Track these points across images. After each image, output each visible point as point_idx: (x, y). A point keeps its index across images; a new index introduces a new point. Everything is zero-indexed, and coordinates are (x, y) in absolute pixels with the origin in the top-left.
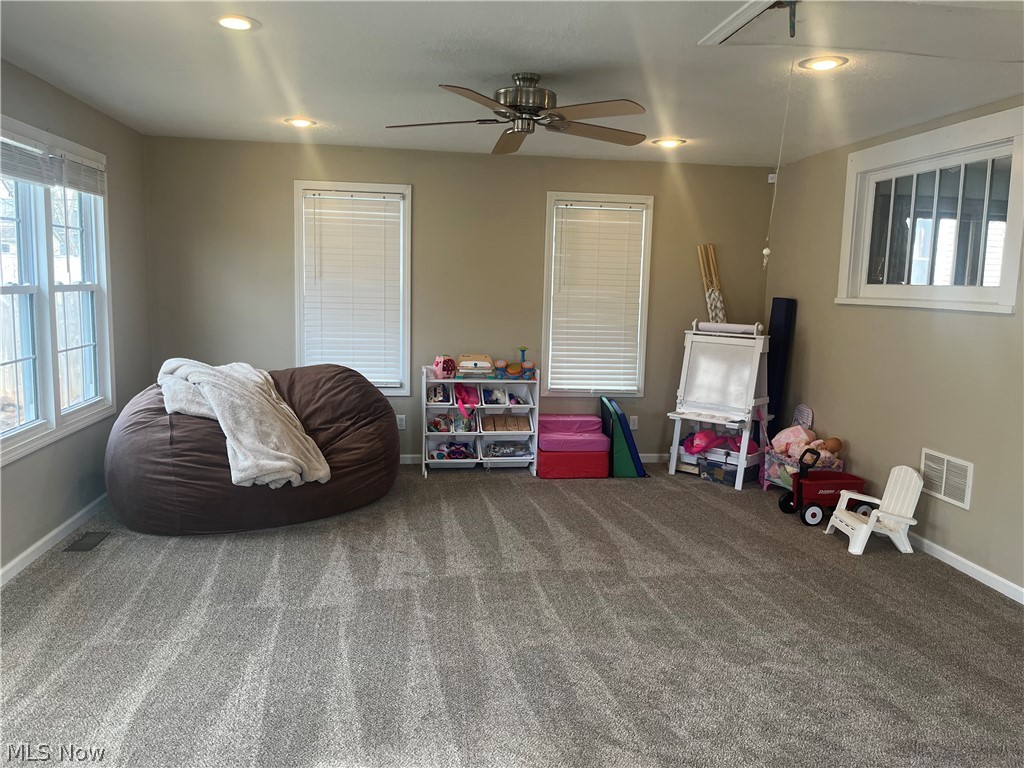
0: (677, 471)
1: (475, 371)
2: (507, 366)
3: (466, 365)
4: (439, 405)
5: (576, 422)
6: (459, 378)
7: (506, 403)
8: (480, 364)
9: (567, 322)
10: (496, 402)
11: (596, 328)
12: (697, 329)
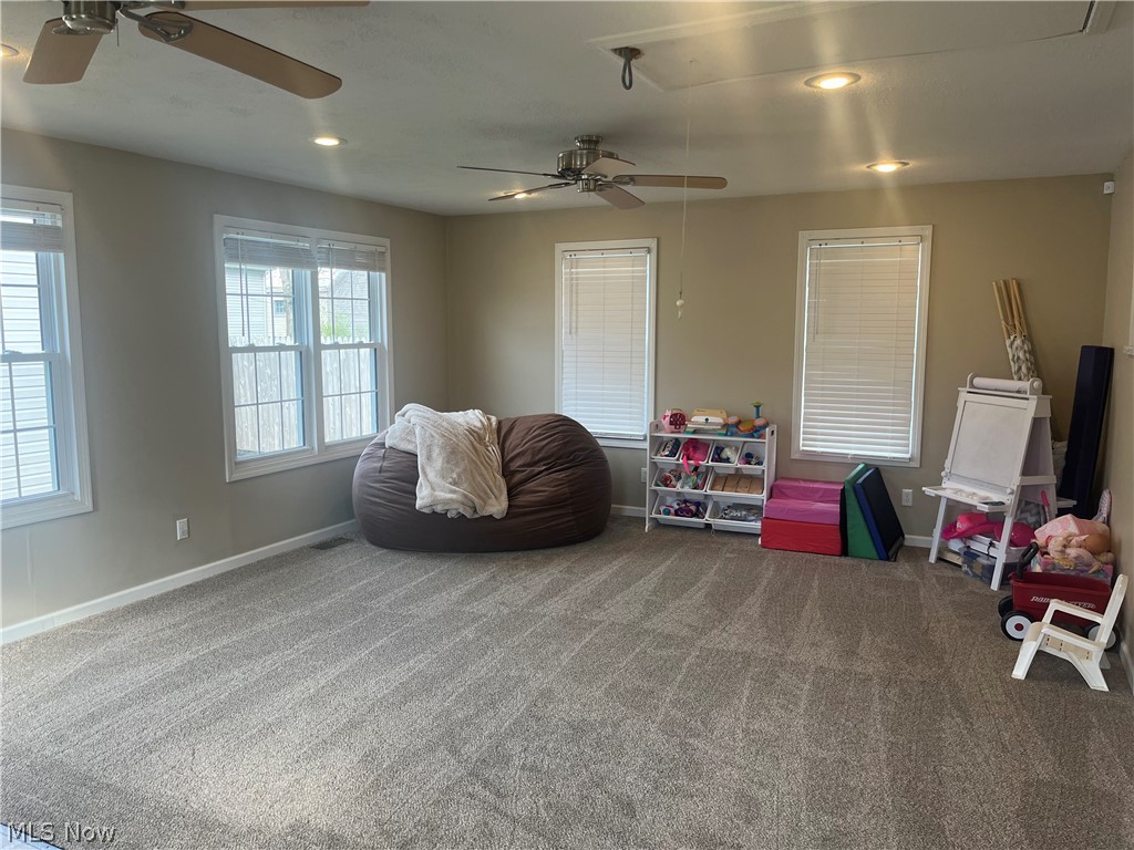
0: (940, 559)
1: (706, 427)
2: (739, 422)
3: (698, 419)
4: (666, 461)
5: (818, 490)
6: (688, 433)
7: (736, 463)
8: (711, 419)
9: (823, 376)
10: (727, 460)
11: (858, 384)
12: (972, 386)
